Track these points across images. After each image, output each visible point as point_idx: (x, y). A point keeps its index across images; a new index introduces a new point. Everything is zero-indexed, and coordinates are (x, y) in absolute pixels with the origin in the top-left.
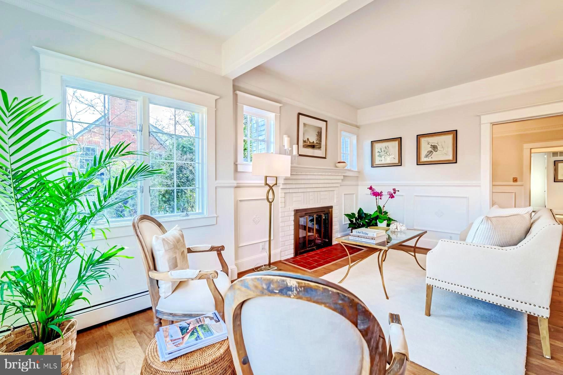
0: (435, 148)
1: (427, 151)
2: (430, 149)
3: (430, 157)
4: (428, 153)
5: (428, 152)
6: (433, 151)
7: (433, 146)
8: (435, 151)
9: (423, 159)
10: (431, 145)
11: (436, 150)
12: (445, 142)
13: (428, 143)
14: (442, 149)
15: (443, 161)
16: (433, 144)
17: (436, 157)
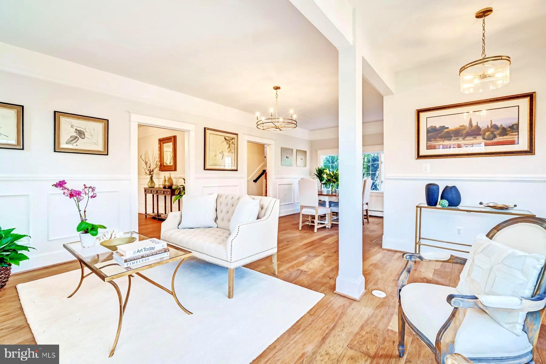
0: (81, 133)
1: (71, 135)
2: (75, 134)
3: (75, 144)
4: (72, 139)
5: (71, 137)
6: (78, 136)
7: (78, 131)
8: (81, 138)
9: (63, 145)
10: (76, 129)
11: (83, 137)
12: (94, 129)
13: (72, 126)
14: (91, 138)
15: (90, 151)
16: (78, 129)
17: (81, 145)
